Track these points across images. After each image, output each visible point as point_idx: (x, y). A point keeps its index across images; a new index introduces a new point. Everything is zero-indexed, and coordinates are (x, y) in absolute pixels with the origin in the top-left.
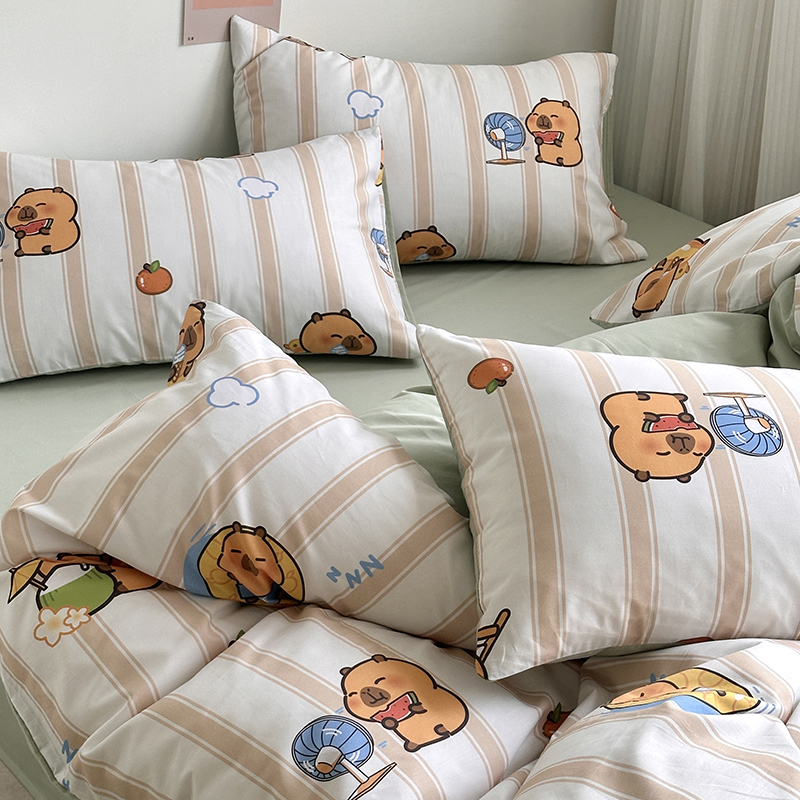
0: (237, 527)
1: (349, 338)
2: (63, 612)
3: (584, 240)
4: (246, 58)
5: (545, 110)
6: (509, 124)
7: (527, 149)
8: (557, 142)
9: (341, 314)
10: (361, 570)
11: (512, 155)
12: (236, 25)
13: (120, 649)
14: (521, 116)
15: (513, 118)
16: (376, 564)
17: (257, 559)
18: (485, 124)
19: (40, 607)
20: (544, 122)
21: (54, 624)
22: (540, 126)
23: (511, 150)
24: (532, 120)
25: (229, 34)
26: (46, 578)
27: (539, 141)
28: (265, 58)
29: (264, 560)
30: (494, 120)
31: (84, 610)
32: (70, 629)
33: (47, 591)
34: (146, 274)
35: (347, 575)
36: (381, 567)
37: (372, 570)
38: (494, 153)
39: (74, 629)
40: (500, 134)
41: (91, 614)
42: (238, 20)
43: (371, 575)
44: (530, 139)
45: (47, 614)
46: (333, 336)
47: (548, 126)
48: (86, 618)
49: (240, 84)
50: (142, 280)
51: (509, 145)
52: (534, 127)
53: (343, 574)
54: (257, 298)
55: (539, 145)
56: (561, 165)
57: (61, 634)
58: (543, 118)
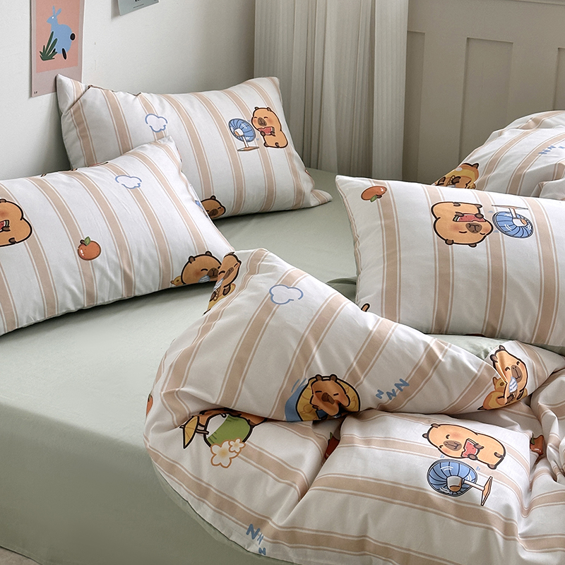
0: (318, 378)
1: (212, 270)
2: (226, 445)
3: (300, 193)
4: (70, 102)
5: (259, 114)
6: (243, 125)
7: (257, 140)
8: (272, 133)
9: (206, 255)
10: (396, 389)
11: (251, 144)
12: (61, 81)
13: (273, 458)
14: (248, 119)
15: (244, 121)
16: (405, 384)
17: (335, 395)
18: (230, 127)
19: (210, 445)
20: (262, 122)
21: (223, 454)
22: (260, 124)
23: (249, 141)
24: (255, 121)
25: (56, 87)
26: (206, 427)
27: (263, 134)
28: (85, 101)
29: (338, 394)
30: (234, 124)
31: (238, 441)
32: (235, 454)
33: (210, 434)
34: (83, 247)
35: (387, 393)
36: (407, 385)
37: (402, 388)
38: (241, 145)
39: (238, 453)
40: (240, 132)
41: (244, 441)
42: (60, 77)
43: (401, 390)
44: (258, 133)
45: (215, 448)
46: (202, 270)
47: (265, 124)
48: (242, 445)
49: (68, 119)
50: (81, 251)
51: (247, 138)
52: (258, 126)
53: (385, 393)
54: (154, 252)
55: (263, 136)
56: (278, 147)
57: (230, 459)
58: (260, 119)
